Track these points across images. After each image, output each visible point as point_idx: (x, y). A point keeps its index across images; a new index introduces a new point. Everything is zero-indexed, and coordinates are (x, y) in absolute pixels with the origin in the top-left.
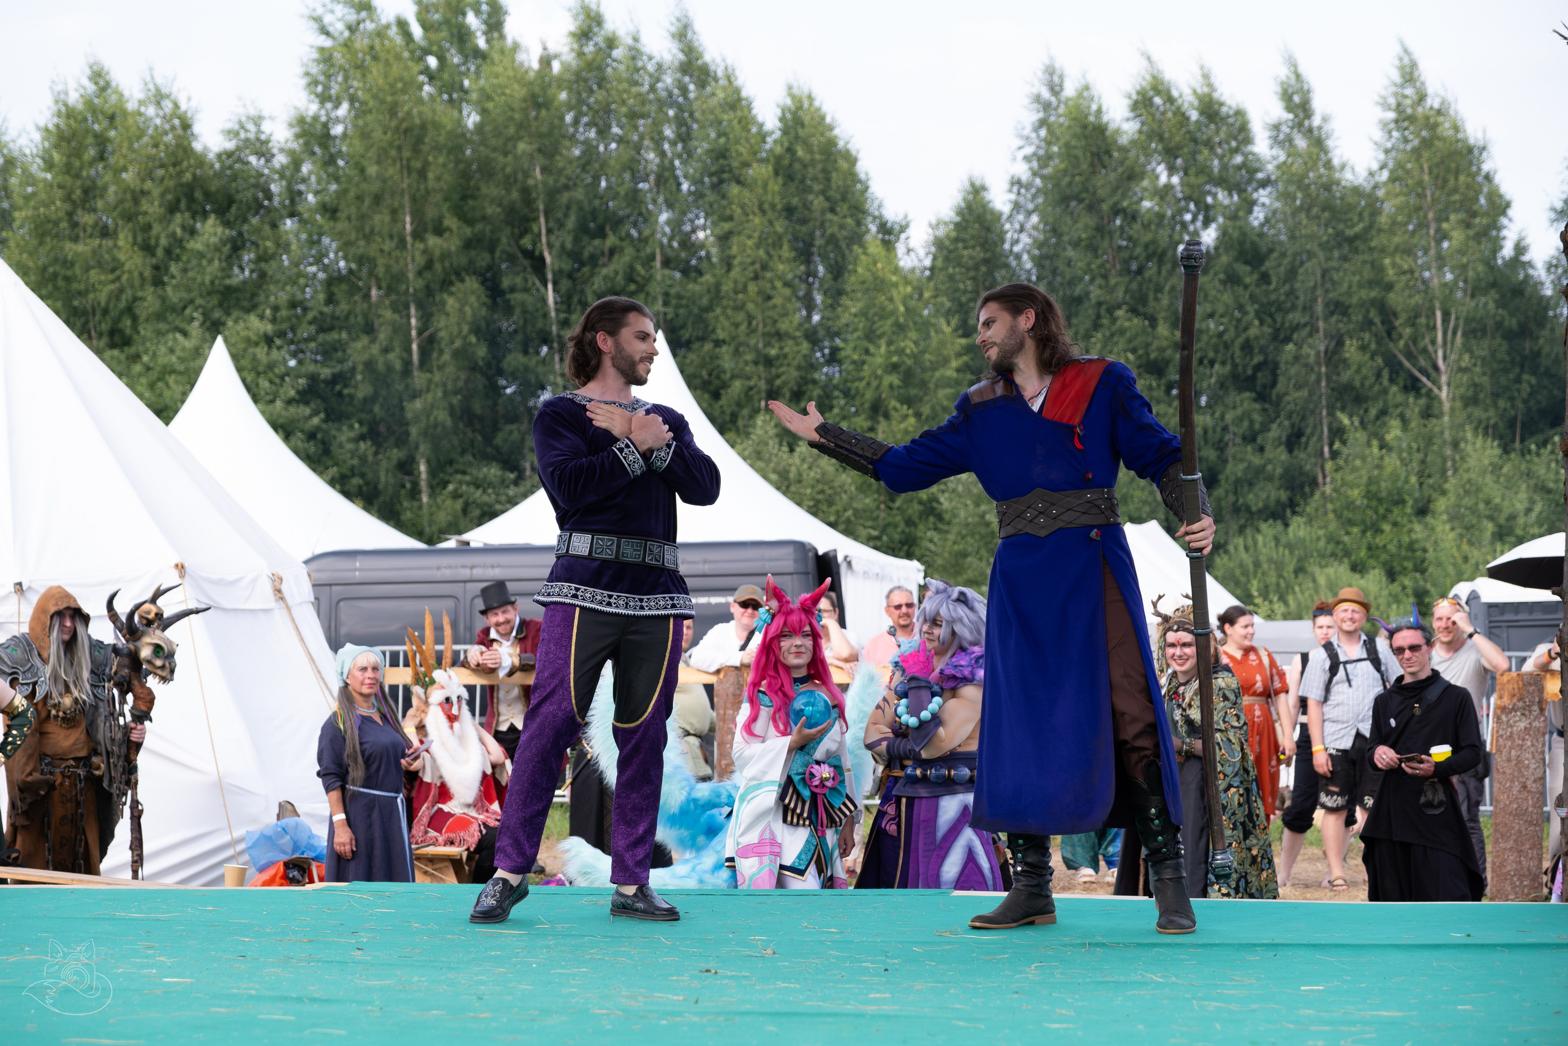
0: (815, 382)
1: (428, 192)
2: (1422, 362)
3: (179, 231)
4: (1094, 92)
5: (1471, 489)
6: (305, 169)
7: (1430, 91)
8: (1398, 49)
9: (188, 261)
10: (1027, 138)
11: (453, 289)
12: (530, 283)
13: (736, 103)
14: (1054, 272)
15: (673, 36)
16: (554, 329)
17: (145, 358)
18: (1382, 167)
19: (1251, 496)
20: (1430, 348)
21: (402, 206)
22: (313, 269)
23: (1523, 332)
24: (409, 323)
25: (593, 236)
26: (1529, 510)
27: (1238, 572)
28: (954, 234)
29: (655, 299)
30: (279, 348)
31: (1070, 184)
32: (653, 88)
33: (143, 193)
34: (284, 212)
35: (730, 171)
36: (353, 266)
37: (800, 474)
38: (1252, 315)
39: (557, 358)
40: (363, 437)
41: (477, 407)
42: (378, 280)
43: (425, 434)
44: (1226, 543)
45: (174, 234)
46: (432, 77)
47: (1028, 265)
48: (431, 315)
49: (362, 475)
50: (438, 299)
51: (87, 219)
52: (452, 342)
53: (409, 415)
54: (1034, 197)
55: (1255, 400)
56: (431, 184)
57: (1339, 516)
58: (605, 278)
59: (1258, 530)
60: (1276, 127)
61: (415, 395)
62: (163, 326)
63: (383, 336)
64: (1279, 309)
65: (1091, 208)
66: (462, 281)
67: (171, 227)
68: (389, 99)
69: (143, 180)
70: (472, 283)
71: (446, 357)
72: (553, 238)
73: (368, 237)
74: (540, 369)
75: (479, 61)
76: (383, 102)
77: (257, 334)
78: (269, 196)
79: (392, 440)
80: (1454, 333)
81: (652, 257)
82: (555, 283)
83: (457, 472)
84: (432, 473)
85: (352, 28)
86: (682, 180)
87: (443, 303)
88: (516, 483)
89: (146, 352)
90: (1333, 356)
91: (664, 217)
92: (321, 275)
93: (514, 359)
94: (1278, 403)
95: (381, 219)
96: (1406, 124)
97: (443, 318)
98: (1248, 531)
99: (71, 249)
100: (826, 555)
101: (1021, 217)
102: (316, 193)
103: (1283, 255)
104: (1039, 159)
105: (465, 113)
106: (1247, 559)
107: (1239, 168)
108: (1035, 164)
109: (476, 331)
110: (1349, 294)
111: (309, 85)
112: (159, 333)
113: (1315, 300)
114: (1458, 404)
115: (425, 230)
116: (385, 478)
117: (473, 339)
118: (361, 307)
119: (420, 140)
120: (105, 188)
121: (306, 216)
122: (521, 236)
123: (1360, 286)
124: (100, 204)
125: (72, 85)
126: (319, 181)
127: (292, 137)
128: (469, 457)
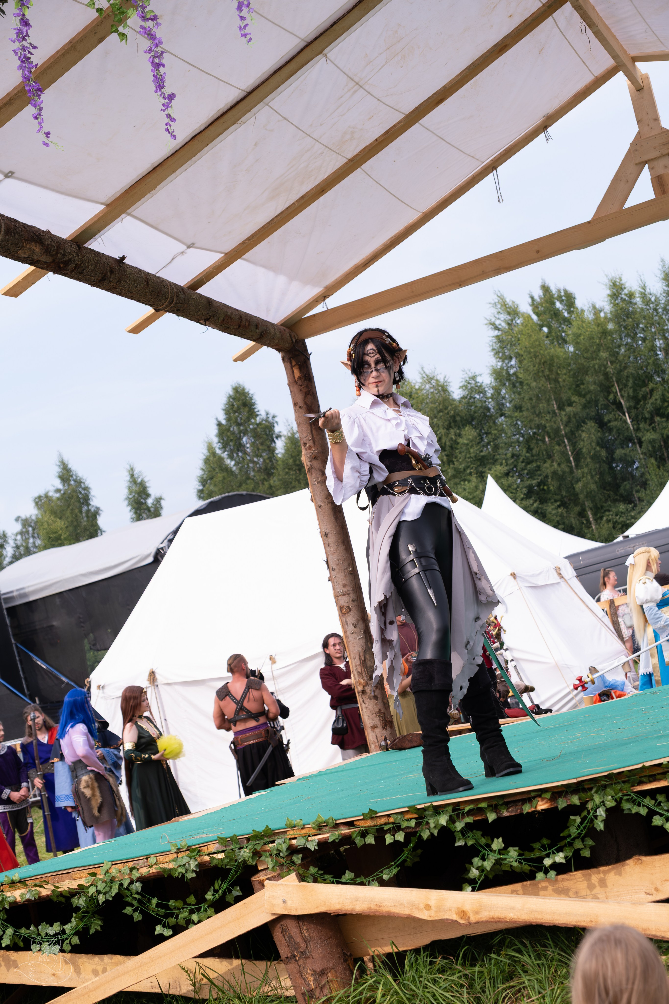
1: (560, 387)
3: (453, 437)
6: (503, 392)
9: (461, 448)
11: (583, 429)
12: (617, 416)
16: (633, 433)
21: (550, 397)
22: (518, 436)
24: (567, 449)
25: (641, 387)
30: (512, 476)
34: (498, 415)
36: (535, 430)
39: (638, 446)
40: (559, 506)
41: (609, 479)
42: (548, 433)
43: (587, 497)
45: (452, 438)
48: (576, 442)
49: (564, 524)
50: (577, 435)
52: (589, 452)
53: (577, 490)
56: (561, 384)
58: (652, 404)
61: (578, 480)
62: (457, 480)
63: (557, 457)
66: (586, 424)
67: (450, 436)
68: (532, 350)
70: (591, 423)
71: (589, 460)
72: (623, 392)
73: (539, 416)
74: (632, 454)
75: (566, 323)
76: (529, 353)
77: (500, 473)
78: (488, 409)
79: (572, 505)
82: (629, 413)
83: (605, 511)
84: (595, 515)
85: (509, 324)
87: (580, 436)
88: (633, 509)
92: (522, 439)
93: (619, 452)
95: (543, 406)
97: (582, 443)
102: (510, 402)
105: (566, 348)
109: (598, 444)
111: (495, 354)
112: (456, 484)
115: (564, 405)
116: (574, 522)
117: (599, 449)
118: (543, 447)
119: (551, 365)
121: (507, 413)
122: (608, 396)
126: (511, 397)
127: (493, 380)
128: (610, 503)
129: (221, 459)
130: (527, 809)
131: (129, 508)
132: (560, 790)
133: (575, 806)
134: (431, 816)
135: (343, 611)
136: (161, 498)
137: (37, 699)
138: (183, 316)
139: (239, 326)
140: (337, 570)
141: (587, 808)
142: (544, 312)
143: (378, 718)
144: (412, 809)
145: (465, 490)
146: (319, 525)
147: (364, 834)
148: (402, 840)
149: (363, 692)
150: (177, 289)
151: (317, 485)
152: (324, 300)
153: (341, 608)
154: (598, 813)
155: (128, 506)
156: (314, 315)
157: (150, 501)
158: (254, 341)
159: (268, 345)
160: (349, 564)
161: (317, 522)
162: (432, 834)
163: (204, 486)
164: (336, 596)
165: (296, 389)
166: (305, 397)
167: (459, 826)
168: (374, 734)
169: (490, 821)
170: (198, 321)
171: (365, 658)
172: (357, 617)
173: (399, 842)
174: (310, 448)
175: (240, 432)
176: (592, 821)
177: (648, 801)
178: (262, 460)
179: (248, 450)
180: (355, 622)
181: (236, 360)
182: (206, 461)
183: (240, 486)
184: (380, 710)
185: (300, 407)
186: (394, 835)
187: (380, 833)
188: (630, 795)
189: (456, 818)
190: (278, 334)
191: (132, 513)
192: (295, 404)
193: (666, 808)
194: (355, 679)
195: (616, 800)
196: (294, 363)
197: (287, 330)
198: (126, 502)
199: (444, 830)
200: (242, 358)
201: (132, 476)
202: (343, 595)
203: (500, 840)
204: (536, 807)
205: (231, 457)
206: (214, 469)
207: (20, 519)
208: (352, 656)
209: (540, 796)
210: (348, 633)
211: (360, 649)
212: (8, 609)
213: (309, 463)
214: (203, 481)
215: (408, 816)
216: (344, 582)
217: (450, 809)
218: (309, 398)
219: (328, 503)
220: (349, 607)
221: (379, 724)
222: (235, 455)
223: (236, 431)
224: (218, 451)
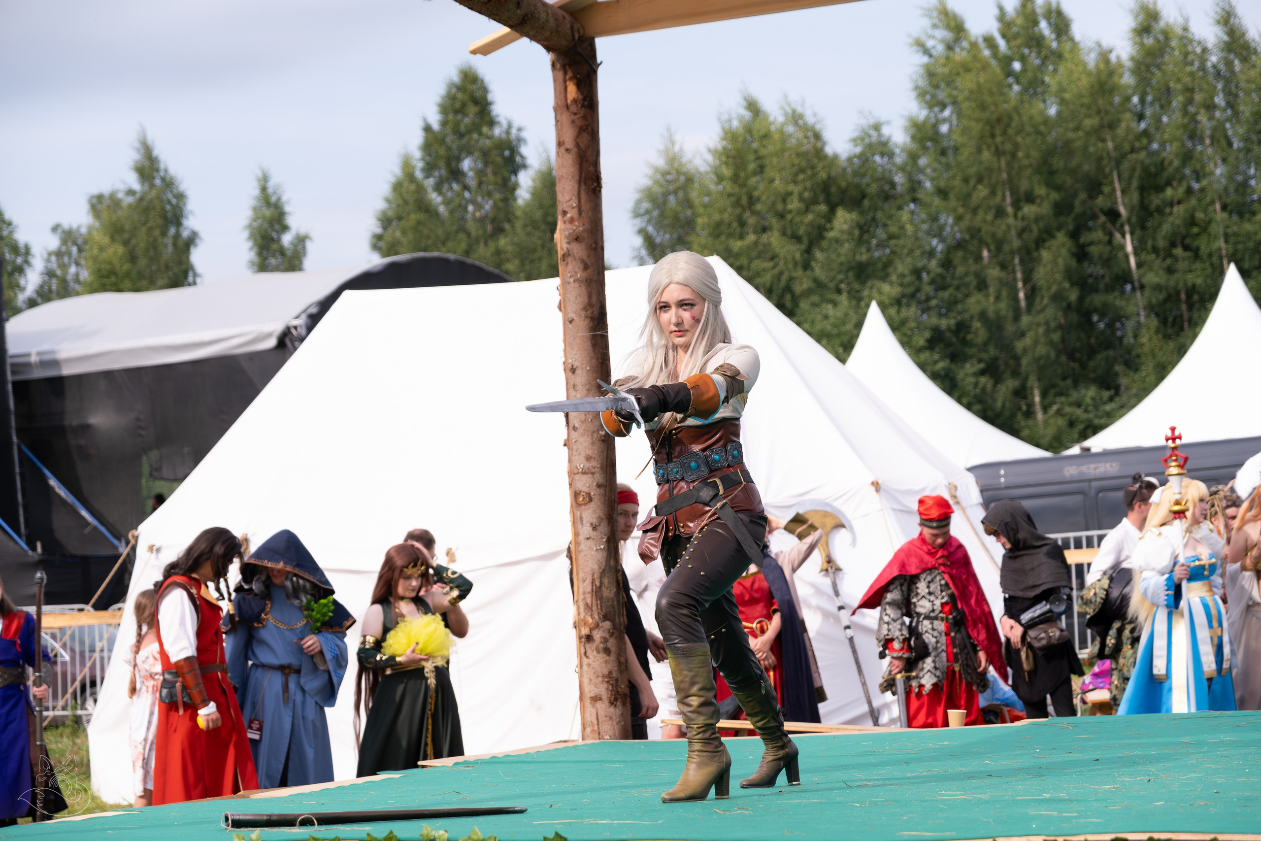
1: (1021, 168)
3: (817, 220)
6: (923, 161)
11: (1047, 244)
12: (1110, 236)
15: (1218, 22)
16: (1134, 269)
21: (1000, 181)
22: (934, 241)
24: (1015, 280)
29: (1216, 238)
30: (908, 306)
32: (1202, 67)
34: (908, 198)
36: (967, 237)
39: (1138, 293)
40: (982, 373)
41: (1075, 340)
42: (988, 247)
43: (1033, 365)
45: (814, 222)
46: (1018, 78)
48: (1032, 268)
49: (984, 403)
50: (1035, 254)
51: (752, 219)
52: (1049, 288)
53: (1020, 351)
56: (1022, 162)
58: (1171, 224)
61: (1023, 334)
62: (819, 297)
63: (993, 289)
66: (1054, 237)
70: (1061, 237)
71: (1047, 301)
72: (1126, 196)
73: (975, 211)
74: (1124, 304)
75: (1054, 60)
77: (894, 299)
78: (893, 185)
79: (1007, 372)
81: (1212, 204)
82: (1132, 234)
83: (1060, 394)
84: (1043, 395)
85: (950, 48)
87: (1040, 257)
88: (1111, 400)
91: (1218, 172)
92: (940, 248)
93: (1102, 298)
97: (1041, 270)
102: (932, 179)
105: (1046, 105)
109: (1069, 278)
111: (919, 95)
112: (815, 305)
115: (1022, 201)
116: (1005, 403)
117: (1066, 285)
118: (974, 267)
119: (1008, 126)
120: (761, 194)
121: (925, 199)
124: (759, 207)
125: (734, 115)
126: (934, 170)
127: (908, 139)
128: (1069, 382)
129: (420, 189)
131: (250, 244)
135: (578, 499)
136: (306, 237)
137: (39, 546)
140: (581, 431)
142: (1016, 36)
143: (605, 685)
145: (826, 317)
146: (565, 350)
149: (589, 638)
151: (572, 285)
153: (576, 495)
155: (248, 239)
157: (287, 239)
158: (509, 26)
159: (533, 38)
161: (562, 346)
163: (385, 228)
164: (572, 474)
165: (566, 118)
166: (579, 135)
168: (594, 711)
171: (602, 583)
172: (600, 512)
174: (572, 221)
175: (461, 149)
178: (491, 202)
179: (472, 182)
180: (595, 521)
181: (474, 51)
182: (397, 187)
184: (610, 673)
185: (567, 150)
191: (253, 255)
192: (560, 144)
194: (579, 614)
196: (570, 74)
197: (568, 18)
198: (246, 234)
200: (486, 50)
201: (264, 189)
202: (584, 473)
205: (438, 188)
206: (406, 202)
207: (59, 231)
208: (581, 575)
210: (581, 538)
211: (596, 567)
212: (15, 384)
213: (565, 246)
214: (386, 221)
216: (589, 452)
218: (585, 137)
219: (586, 317)
220: (589, 494)
221: (605, 695)
222: (445, 187)
223: (454, 146)
224: (419, 175)
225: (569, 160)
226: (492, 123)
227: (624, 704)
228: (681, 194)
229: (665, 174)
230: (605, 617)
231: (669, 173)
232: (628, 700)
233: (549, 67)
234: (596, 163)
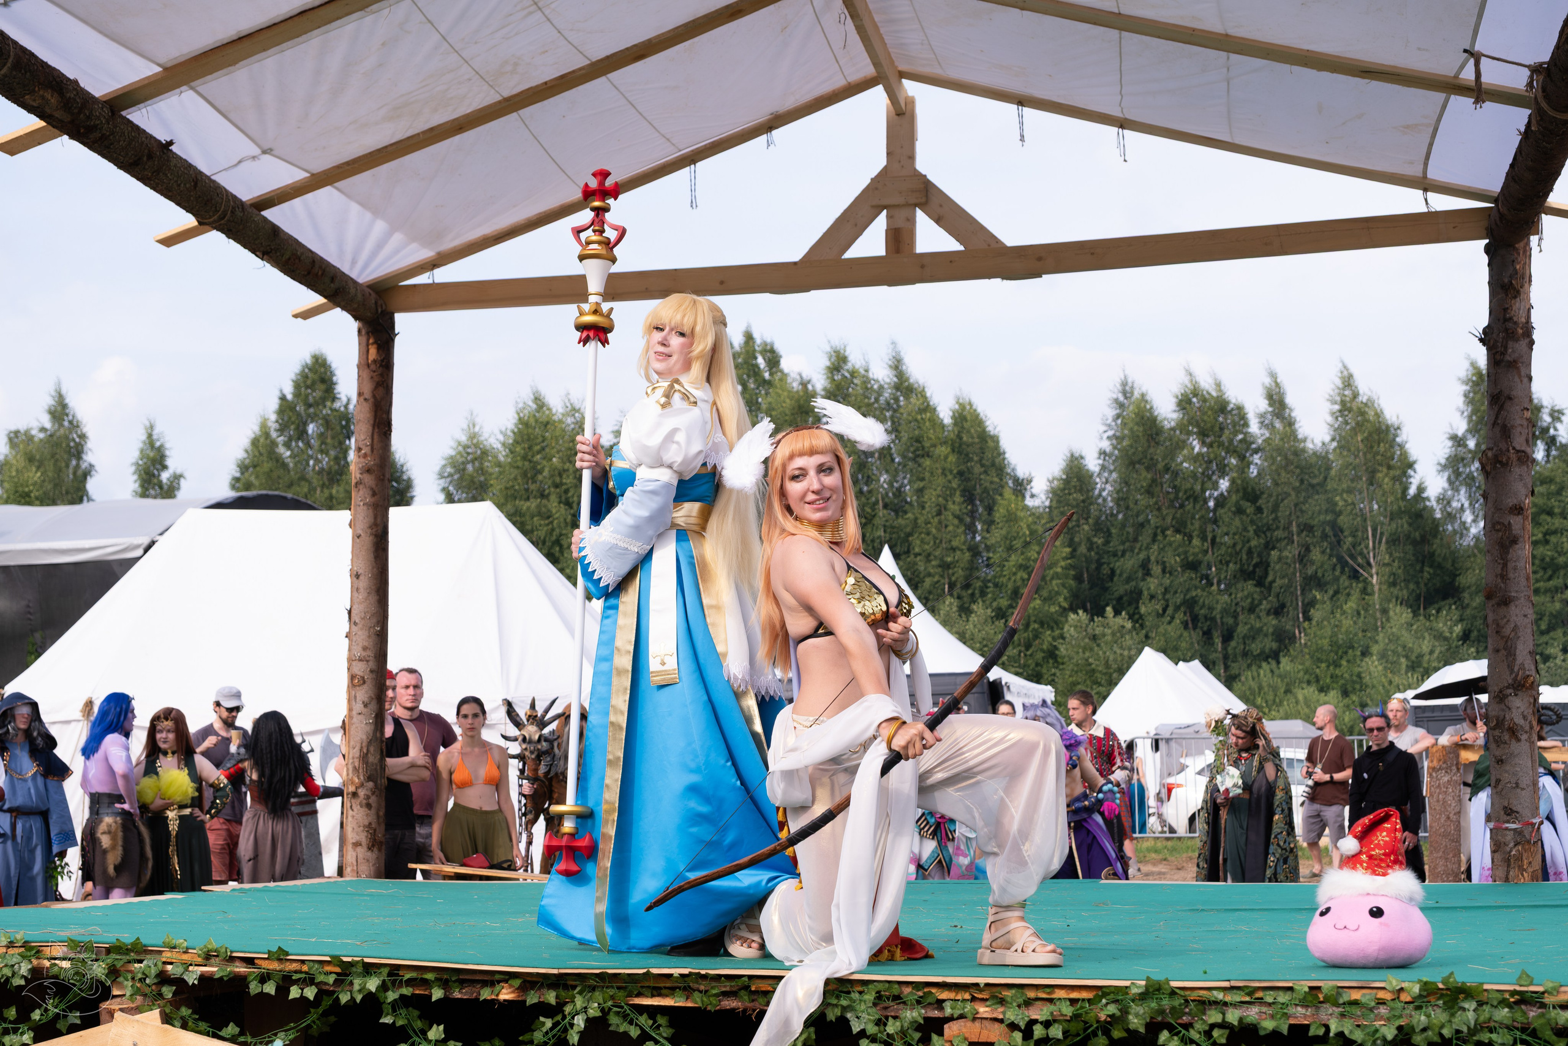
0: (978, 578)
2: (1360, 560)
4: (1148, 398)
5: (1394, 639)
7: (1361, 392)
8: (1340, 365)
10: (1109, 425)
13: (927, 408)
14: (1127, 508)
15: (891, 367)
17: (568, 571)
18: (1333, 440)
19: (1253, 645)
20: (1365, 551)
23: (1424, 540)
26: (1431, 652)
27: (1248, 693)
28: (1062, 486)
31: (1134, 453)
32: (877, 400)
33: (565, 471)
35: (923, 448)
37: (973, 634)
38: (1252, 532)
44: (1239, 675)
47: (1111, 504)
51: (533, 487)
54: (1114, 461)
55: (1256, 586)
57: (1312, 657)
59: (1260, 667)
60: (1262, 416)
64: (1269, 529)
65: (1148, 469)
69: (564, 463)
75: (766, 387)
80: (1380, 542)
81: (877, 502)
86: (895, 455)
89: (568, 567)
90: (1303, 558)
94: (1270, 588)
96: (1346, 413)
98: (1254, 668)
99: (525, 505)
100: (995, 681)
101: (1106, 474)
103: (1270, 495)
104: (1117, 438)
106: (1254, 685)
107: (1241, 441)
108: (1114, 442)
110: (1312, 518)
113: (1290, 523)
114: (1384, 587)
120: (543, 469)
123: (1320, 513)
124: (540, 477)
125: (525, 406)
129: (274, 444)
130: (486, 994)
131: (135, 477)
132: (534, 979)
133: (549, 1005)
134: (359, 975)
135: (354, 681)
136: (181, 476)
138: (235, 240)
139: (309, 273)
140: (360, 626)
141: (563, 1012)
143: (365, 834)
144: (336, 960)
146: (352, 560)
147: (263, 979)
148: (312, 998)
149: (355, 795)
150: (234, 202)
151: (362, 507)
152: (432, 269)
153: (352, 677)
154: (575, 1022)
155: (135, 473)
156: (415, 286)
157: (165, 476)
158: (325, 297)
159: (344, 308)
160: (378, 622)
161: (350, 556)
162: (353, 999)
163: (242, 473)
164: (350, 660)
165: (366, 374)
166: (377, 388)
167: (392, 996)
168: (353, 854)
169: (434, 999)
170: (253, 251)
171: (368, 750)
172: (371, 694)
173: (307, 999)
174: (365, 456)
175: (308, 416)
176: (565, 1030)
177: (644, 1020)
178: (327, 459)
179: (314, 442)
180: (366, 700)
181: (296, 316)
182: (255, 442)
183: (290, 485)
184: (370, 824)
185: (366, 399)
186: (302, 990)
187: (286, 981)
188: (622, 1007)
189: (389, 984)
190: (359, 297)
191: (137, 485)
193: (665, 1035)
195: (602, 1010)
196: (371, 341)
197: (374, 295)
198: (133, 468)
199: (369, 997)
200: (306, 315)
201: (150, 436)
202: (360, 660)
203: (441, 1027)
204: (497, 995)
205: (287, 445)
206: (260, 454)
208: (352, 743)
209: (506, 981)
210: (354, 713)
211: (364, 737)
213: (358, 476)
214: (243, 467)
215: (328, 968)
216: (366, 644)
217: (385, 971)
218: (381, 391)
219: (371, 534)
220: (363, 678)
221: (364, 841)
222: (293, 444)
223: (303, 412)
224: (274, 435)
225: (366, 408)
226: (334, 399)
227: (380, 850)
228: (477, 464)
229: (466, 447)
230: (369, 778)
231: (469, 447)
232: (384, 847)
233: (356, 333)
234: (388, 412)
